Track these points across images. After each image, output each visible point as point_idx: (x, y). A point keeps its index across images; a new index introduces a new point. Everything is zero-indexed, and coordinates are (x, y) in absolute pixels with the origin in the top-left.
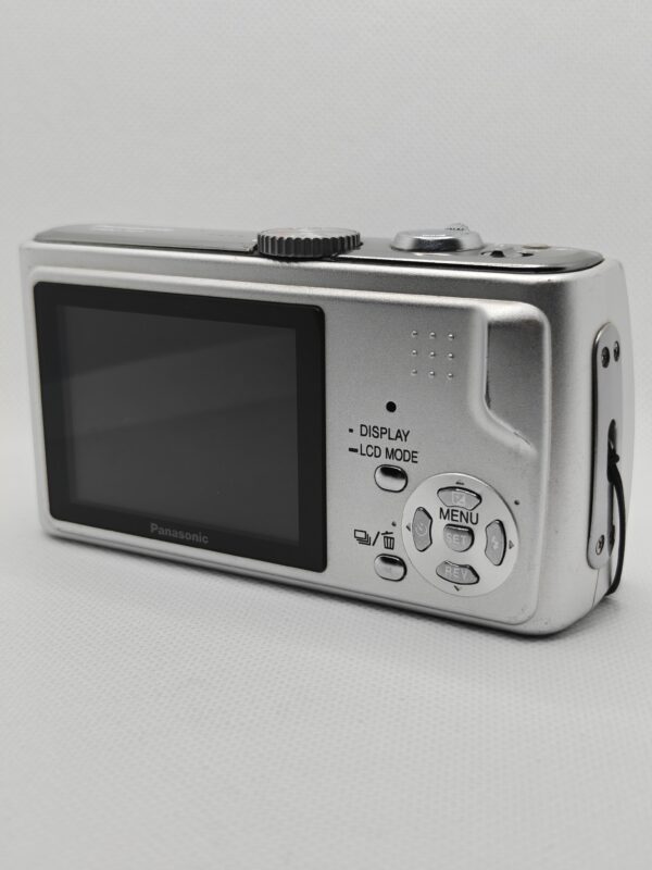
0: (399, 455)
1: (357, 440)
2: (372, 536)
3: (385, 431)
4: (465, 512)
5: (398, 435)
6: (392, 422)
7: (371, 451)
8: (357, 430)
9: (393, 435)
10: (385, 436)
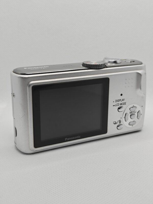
0: (122, 104)
1: (115, 103)
2: (117, 122)
3: (120, 100)
4: (134, 111)
5: (123, 100)
6: (121, 98)
7: (117, 105)
8: (115, 102)
9: (122, 100)
10: (120, 101)
